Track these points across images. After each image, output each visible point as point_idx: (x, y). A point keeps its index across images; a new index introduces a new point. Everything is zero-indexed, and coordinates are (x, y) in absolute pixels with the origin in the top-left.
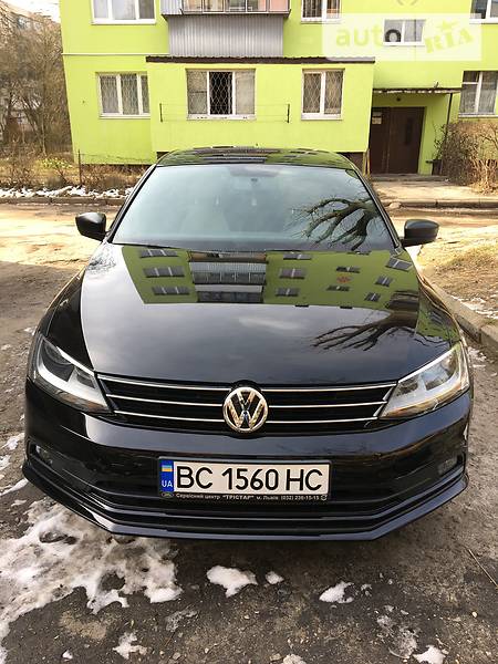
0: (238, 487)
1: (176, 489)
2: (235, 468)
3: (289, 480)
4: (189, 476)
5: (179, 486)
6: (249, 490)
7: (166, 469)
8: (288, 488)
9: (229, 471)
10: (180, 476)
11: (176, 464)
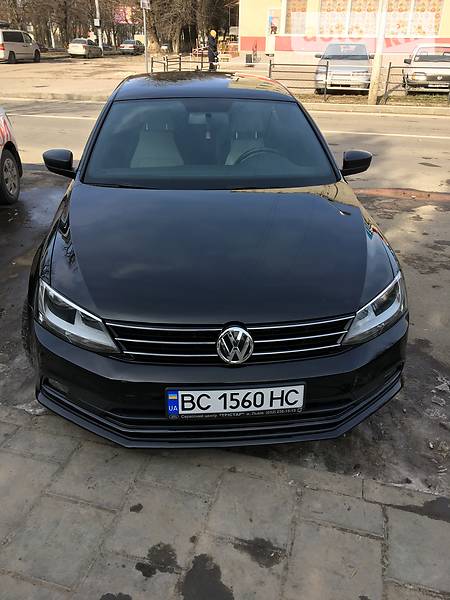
0: (231, 407)
1: (181, 412)
2: (228, 393)
3: (272, 399)
4: (191, 401)
5: (183, 409)
6: (240, 409)
7: (172, 397)
8: (271, 405)
9: (225, 396)
10: (183, 402)
11: (181, 393)
